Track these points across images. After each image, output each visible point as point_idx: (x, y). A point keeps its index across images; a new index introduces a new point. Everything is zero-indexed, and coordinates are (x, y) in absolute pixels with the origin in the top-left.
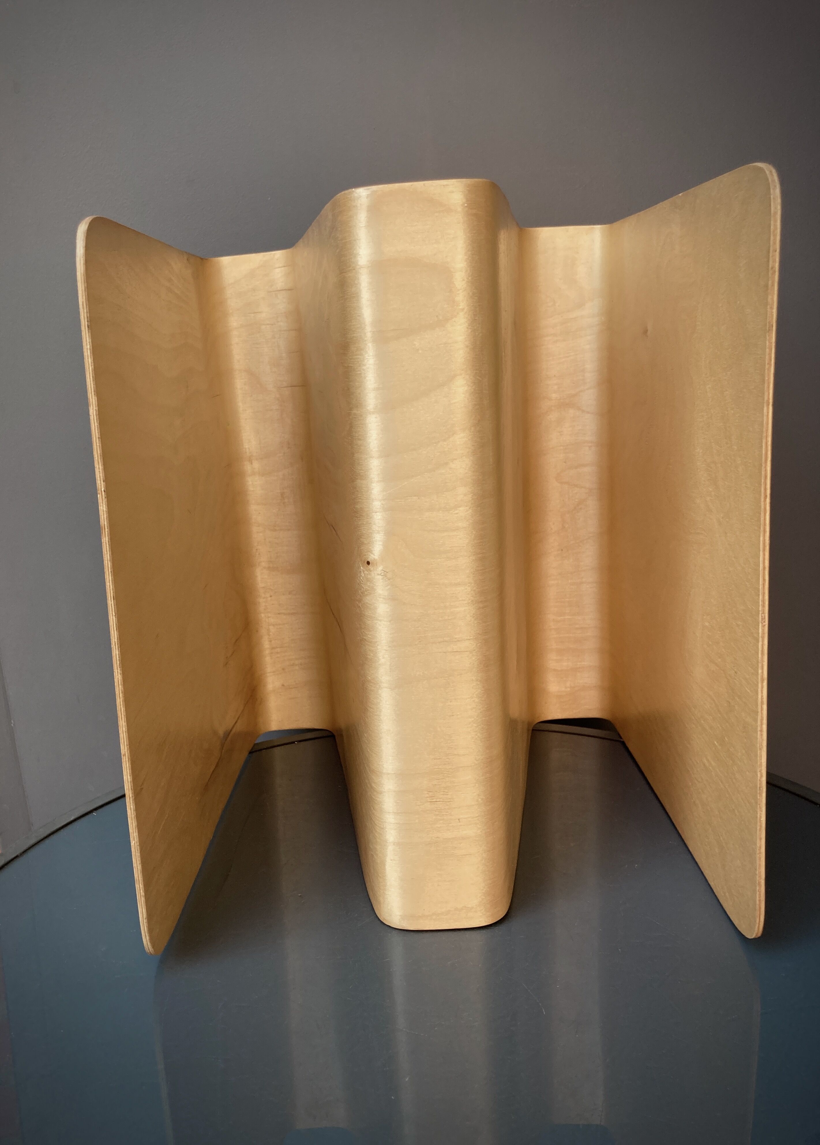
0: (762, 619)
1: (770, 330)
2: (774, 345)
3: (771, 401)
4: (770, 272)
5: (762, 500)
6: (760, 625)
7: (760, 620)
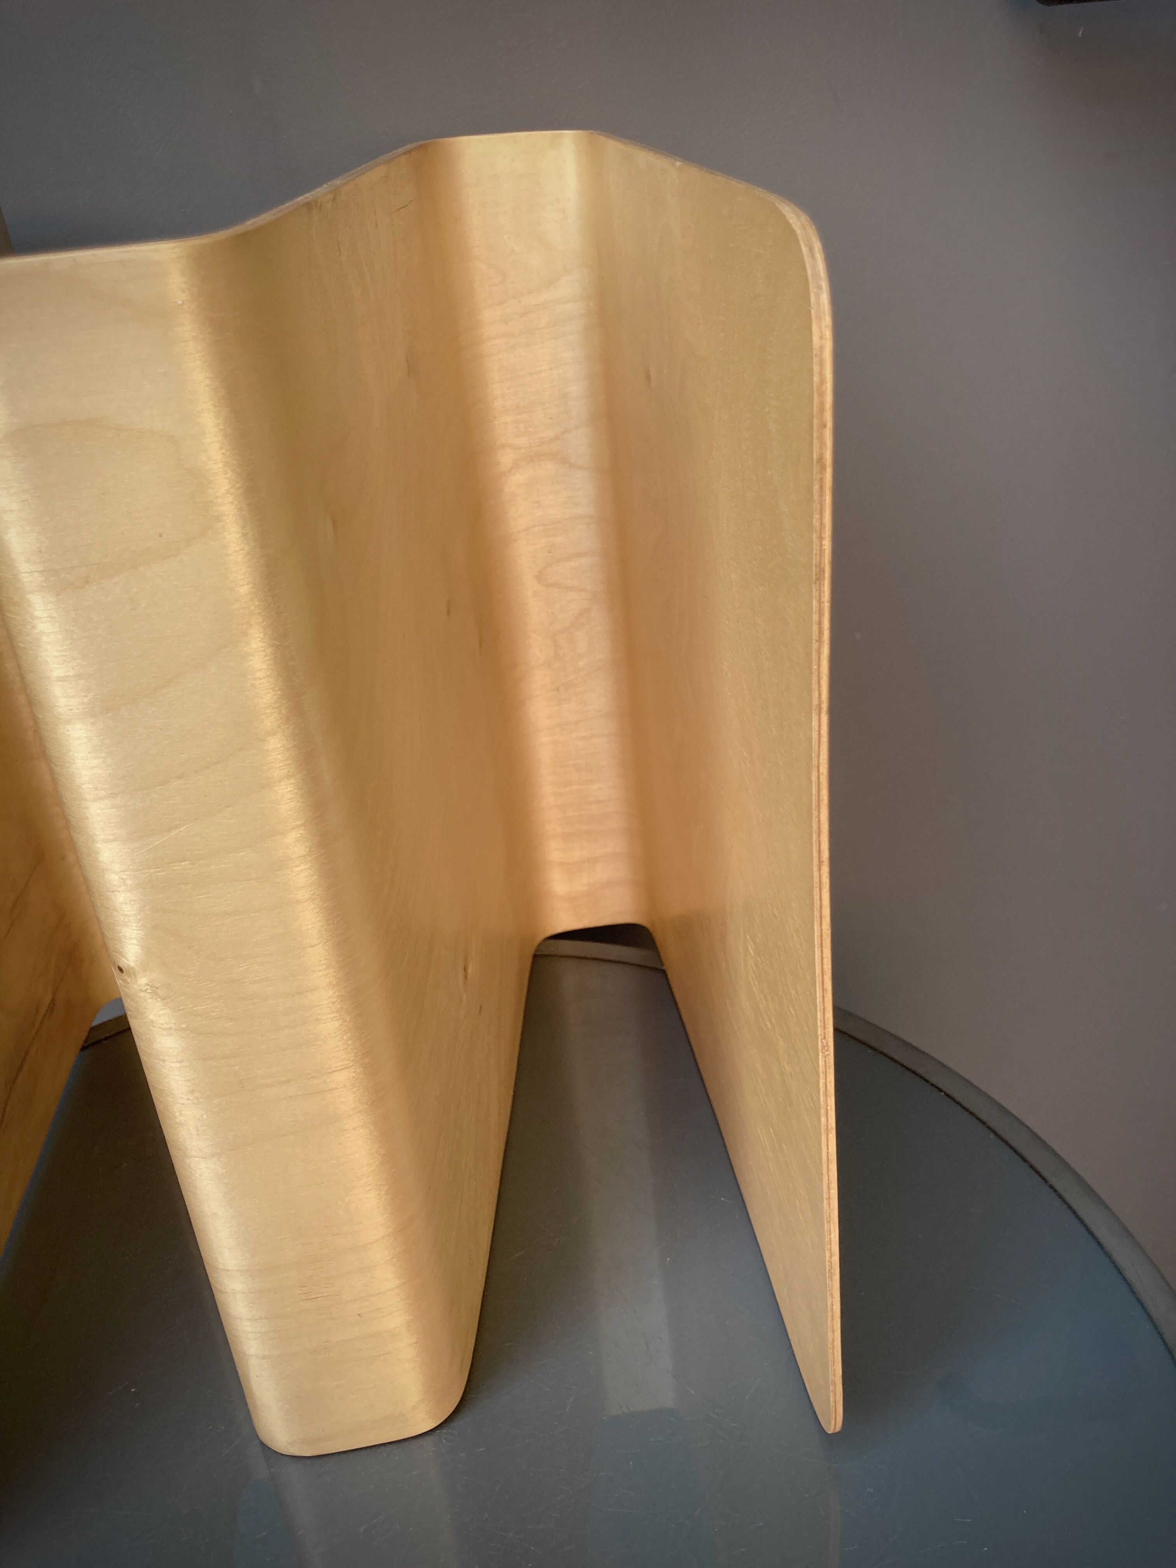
0: (823, 1047)
1: (820, 579)
2: (827, 606)
3: (825, 706)
4: (816, 468)
5: (815, 868)
6: (820, 1054)
7: (820, 1047)
